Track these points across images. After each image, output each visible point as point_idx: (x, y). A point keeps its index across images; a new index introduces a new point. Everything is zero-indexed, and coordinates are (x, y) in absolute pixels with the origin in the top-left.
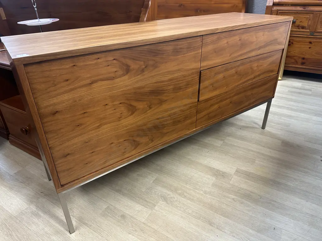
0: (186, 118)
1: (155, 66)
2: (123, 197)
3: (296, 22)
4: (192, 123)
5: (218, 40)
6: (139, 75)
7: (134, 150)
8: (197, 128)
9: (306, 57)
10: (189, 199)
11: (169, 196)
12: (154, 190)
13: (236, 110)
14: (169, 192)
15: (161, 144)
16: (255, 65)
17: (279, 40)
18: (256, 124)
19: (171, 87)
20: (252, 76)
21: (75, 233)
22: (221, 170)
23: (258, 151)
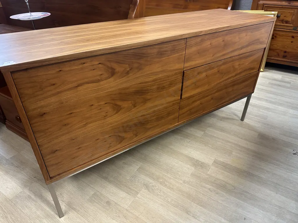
0: (169, 114)
1: (139, 69)
2: (109, 184)
3: (281, 17)
4: (174, 119)
5: (201, 42)
6: (124, 77)
7: (119, 144)
8: (179, 123)
9: (287, 50)
10: (169, 188)
11: (151, 184)
12: (137, 178)
13: (217, 105)
14: (151, 181)
15: (145, 138)
16: (236, 64)
17: (261, 40)
18: (236, 115)
19: (155, 87)
20: (233, 74)
21: (64, 217)
22: (200, 160)
23: (236, 142)
